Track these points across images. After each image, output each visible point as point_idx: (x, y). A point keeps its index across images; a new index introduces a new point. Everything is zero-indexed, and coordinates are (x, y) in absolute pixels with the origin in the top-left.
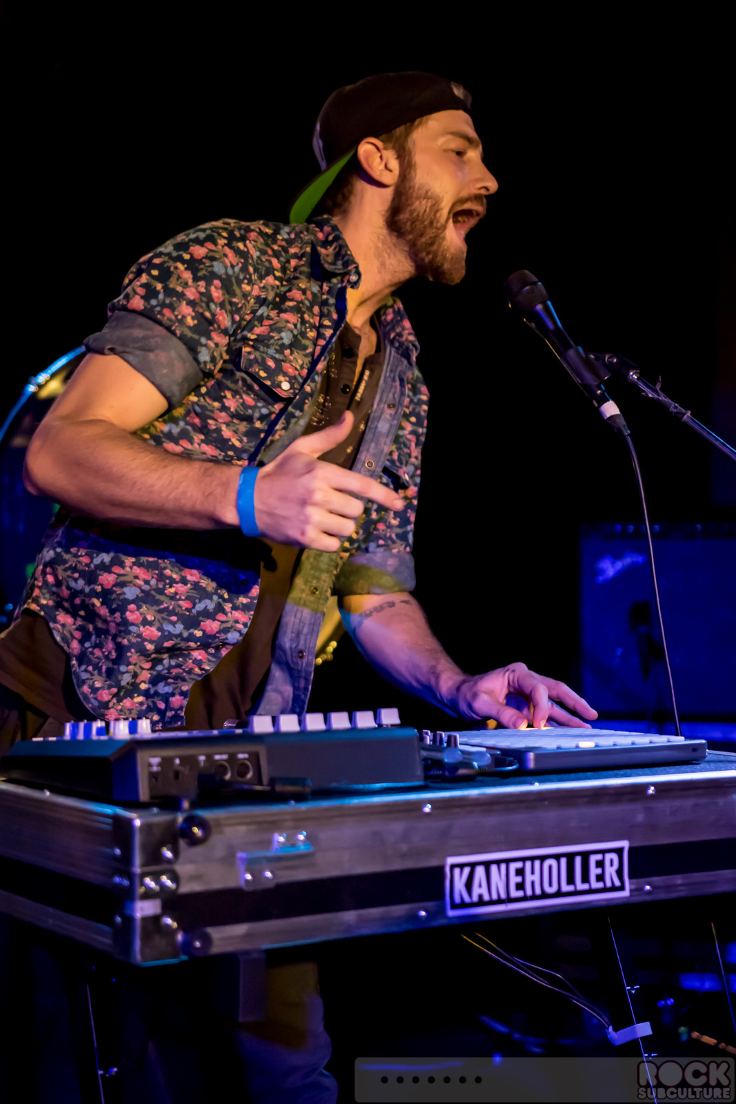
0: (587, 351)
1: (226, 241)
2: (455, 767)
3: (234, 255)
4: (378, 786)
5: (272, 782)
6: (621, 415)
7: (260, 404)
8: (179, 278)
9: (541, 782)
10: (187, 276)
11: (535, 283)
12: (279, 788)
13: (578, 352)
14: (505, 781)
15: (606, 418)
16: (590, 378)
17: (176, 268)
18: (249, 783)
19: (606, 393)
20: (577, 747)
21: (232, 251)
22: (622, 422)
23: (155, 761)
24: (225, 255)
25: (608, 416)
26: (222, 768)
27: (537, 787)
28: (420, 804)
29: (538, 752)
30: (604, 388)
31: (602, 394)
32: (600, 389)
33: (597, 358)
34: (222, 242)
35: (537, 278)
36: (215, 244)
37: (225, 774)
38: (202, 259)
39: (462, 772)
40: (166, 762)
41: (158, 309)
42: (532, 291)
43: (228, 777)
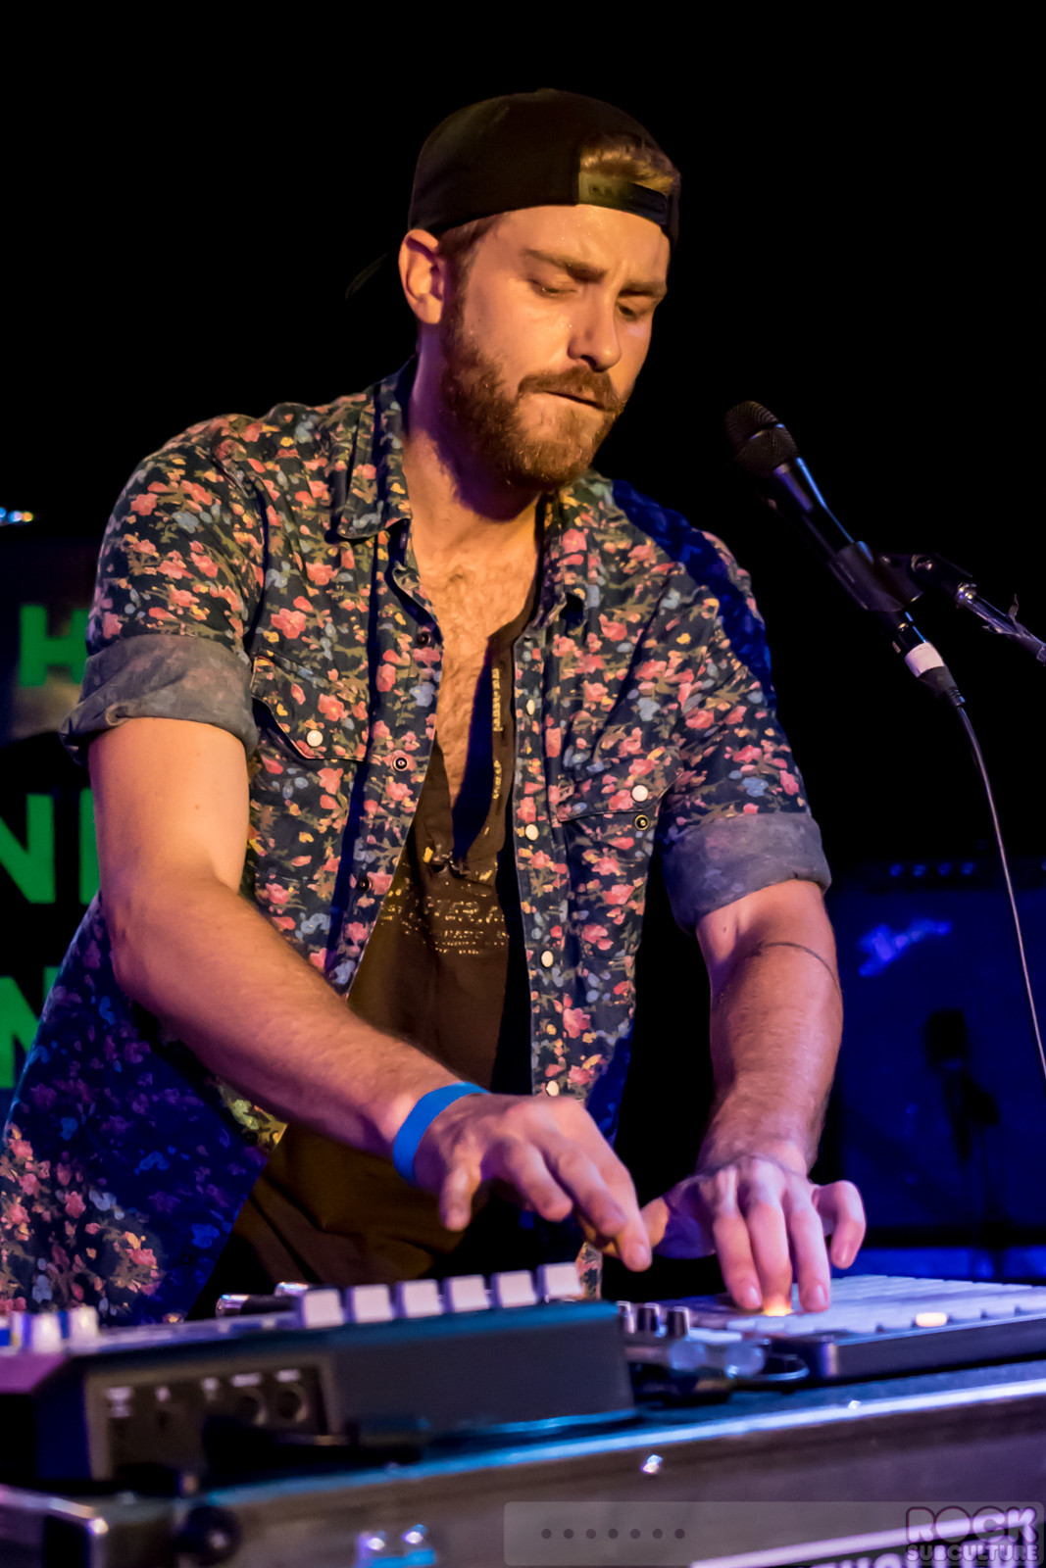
0: (876, 551)
1: (182, 472)
2: (688, 1379)
3: (203, 489)
4: (551, 1424)
5: (351, 1428)
6: (947, 669)
7: (291, 771)
8: (138, 556)
9: (863, 1398)
10: (147, 548)
11: (771, 426)
12: (368, 1439)
13: (858, 552)
14: (787, 1400)
15: (917, 675)
16: (885, 602)
17: (127, 544)
18: (303, 1429)
19: (915, 628)
20: (914, 1325)
21: (197, 485)
22: (949, 681)
23: (120, 1394)
24: (188, 496)
25: (922, 671)
26: (246, 1402)
27: (854, 1409)
28: (639, 1455)
29: (844, 1342)
30: (911, 619)
31: (908, 630)
32: (905, 620)
33: (895, 563)
34: (175, 475)
35: (776, 416)
36: (166, 481)
37: (254, 1412)
38: (153, 513)
39: (704, 1385)
40: (142, 1397)
41: (141, 615)
42: (767, 437)
43: (261, 1418)
